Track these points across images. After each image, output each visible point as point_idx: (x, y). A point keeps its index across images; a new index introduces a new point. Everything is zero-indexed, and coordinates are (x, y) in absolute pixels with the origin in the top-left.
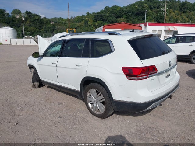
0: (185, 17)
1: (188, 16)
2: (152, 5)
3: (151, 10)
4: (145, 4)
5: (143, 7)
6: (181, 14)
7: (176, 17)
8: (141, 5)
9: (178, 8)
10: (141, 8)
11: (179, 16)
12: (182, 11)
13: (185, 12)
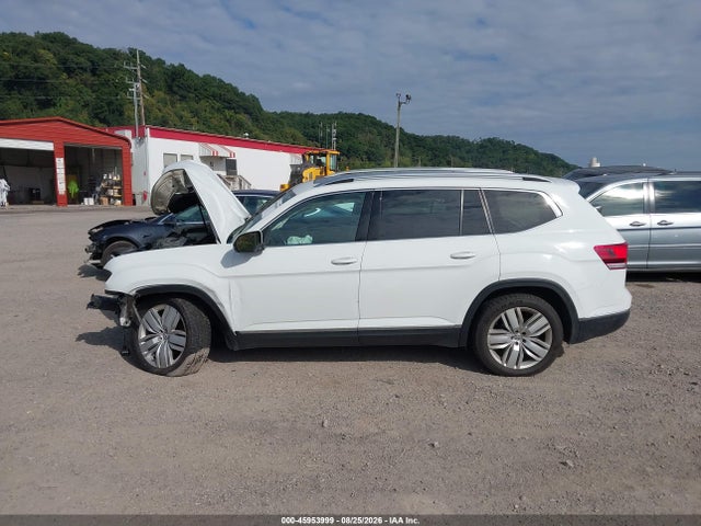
0: (186, 114)
1: (195, 113)
2: (71, 56)
3: (70, 77)
4: (42, 51)
5: (36, 61)
6: (173, 104)
7: (160, 110)
8: (26, 52)
9: (162, 83)
10: (26, 61)
11: (168, 110)
12: (175, 93)
13: (183, 98)
